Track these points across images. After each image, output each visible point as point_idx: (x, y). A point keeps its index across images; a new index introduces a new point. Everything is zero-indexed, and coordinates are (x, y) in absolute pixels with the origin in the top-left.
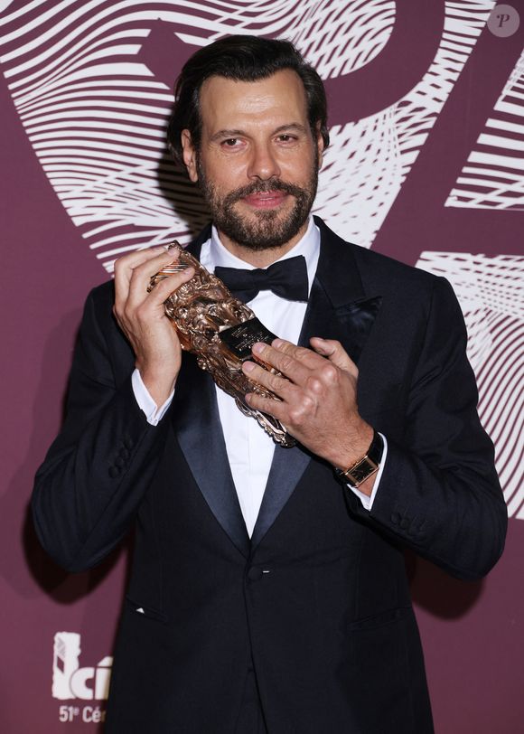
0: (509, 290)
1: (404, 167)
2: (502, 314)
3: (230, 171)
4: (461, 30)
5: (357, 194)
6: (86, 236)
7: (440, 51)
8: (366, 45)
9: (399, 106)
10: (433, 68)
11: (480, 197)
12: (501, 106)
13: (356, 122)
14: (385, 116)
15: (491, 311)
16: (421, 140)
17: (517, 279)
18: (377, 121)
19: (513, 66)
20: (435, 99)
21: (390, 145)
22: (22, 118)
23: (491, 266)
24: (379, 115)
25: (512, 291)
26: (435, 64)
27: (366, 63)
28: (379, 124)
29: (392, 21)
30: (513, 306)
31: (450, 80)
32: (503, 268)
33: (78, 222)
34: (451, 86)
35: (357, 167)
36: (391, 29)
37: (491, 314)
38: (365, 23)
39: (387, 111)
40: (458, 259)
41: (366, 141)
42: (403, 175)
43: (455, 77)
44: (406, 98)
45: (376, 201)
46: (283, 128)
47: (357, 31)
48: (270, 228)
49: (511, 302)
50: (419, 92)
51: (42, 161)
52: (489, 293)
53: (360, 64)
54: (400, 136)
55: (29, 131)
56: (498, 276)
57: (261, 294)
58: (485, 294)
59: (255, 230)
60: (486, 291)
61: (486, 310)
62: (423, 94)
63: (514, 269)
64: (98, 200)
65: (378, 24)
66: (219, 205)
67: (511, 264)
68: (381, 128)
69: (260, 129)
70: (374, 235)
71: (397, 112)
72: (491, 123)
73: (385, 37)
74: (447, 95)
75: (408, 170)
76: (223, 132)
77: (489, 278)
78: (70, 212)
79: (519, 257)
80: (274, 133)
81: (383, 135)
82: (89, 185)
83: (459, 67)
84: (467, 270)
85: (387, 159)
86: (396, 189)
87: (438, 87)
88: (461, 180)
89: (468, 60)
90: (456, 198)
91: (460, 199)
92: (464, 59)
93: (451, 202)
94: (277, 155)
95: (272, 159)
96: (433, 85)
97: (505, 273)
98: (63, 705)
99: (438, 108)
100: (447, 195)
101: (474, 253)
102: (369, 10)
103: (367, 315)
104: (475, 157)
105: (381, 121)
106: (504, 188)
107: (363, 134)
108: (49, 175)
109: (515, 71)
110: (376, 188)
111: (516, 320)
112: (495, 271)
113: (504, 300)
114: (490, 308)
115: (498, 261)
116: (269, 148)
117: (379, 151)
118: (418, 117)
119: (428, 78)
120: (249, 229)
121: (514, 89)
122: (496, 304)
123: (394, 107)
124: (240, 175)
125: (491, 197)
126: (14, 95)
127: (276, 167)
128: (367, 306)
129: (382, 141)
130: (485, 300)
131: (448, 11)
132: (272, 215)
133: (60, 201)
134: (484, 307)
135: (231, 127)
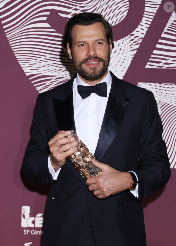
0: (166, 95)
1: (132, 55)
2: (164, 102)
3: (81, 54)
4: (150, 11)
5: (117, 64)
6: (30, 79)
7: (143, 18)
8: (119, 16)
9: (130, 36)
10: (141, 23)
11: (157, 65)
12: (163, 35)
13: (117, 41)
14: (126, 39)
15: (160, 101)
16: (137, 47)
17: (169, 91)
18: (123, 41)
19: (167, 22)
20: (142, 33)
21: (127, 48)
22: (9, 41)
23: (160, 87)
24: (124, 39)
25: (167, 95)
26: (142, 22)
27: (119, 22)
28: (124, 42)
29: (128, 8)
30: (168, 100)
31: (147, 27)
32: (164, 87)
33: (27, 74)
34: (147, 29)
35: (117, 56)
36: (127, 11)
37: (161, 102)
38: (119, 9)
39: (126, 37)
40: (150, 85)
41: (120, 47)
42: (132, 58)
43: (148, 26)
44: (132, 33)
45: (123, 67)
46: (98, 40)
47: (117, 12)
48: (94, 73)
49: (167, 98)
50: (137, 31)
51: (16, 55)
52: (160, 96)
53: (117, 22)
54: (131, 45)
55: (11, 46)
56: (163, 90)
57: (92, 94)
58: (158, 96)
59: (89, 73)
60: (159, 95)
61: (159, 101)
62: (138, 32)
63: (168, 88)
64: (34, 67)
65: (123, 9)
66: (78, 65)
67: (167, 86)
68: (124, 43)
69: (90, 41)
70: (123, 77)
71: (130, 38)
72: (160, 41)
73: (125, 14)
74: (146, 32)
75: (133, 56)
76: (79, 42)
77: (159, 91)
78: (25, 71)
79: (169, 84)
80: (95, 42)
81: (125, 45)
82: (31, 63)
83: (150, 23)
84: (153, 88)
85: (127, 53)
86: (129, 63)
87: (143, 29)
88: (150, 59)
89: (153, 21)
90: (149, 65)
91: (150, 65)
92: (151, 20)
93: (147, 66)
94: (96, 49)
95: (94, 50)
96: (141, 29)
97: (165, 89)
98: (25, 229)
99: (143, 36)
100: (146, 64)
101: (155, 83)
102: (121, 5)
103: (127, 103)
104: (155, 52)
105: (124, 40)
106: (164, 61)
107: (119, 45)
108: (18, 60)
109: (168, 24)
110: (123, 62)
111: (169, 104)
112: (162, 88)
113: (165, 98)
114: (160, 100)
115: (163, 85)
116: (93, 46)
117: (124, 50)
118: (136, 39)
119: (139, 27)
120: (88, 73)
121: (168, 30)
122: (162, 99)
123: (129, 36)
124: (84, 55)
125: (160, 65)
126: (6, 34)
127: (96, 52)
128: (127, 100)
129: (125, 47)
130: (159, 98)
131: (146, 5)
132: (95, 69)
133: (22, 68)
134: (158, 100)
135: (81, 40)
